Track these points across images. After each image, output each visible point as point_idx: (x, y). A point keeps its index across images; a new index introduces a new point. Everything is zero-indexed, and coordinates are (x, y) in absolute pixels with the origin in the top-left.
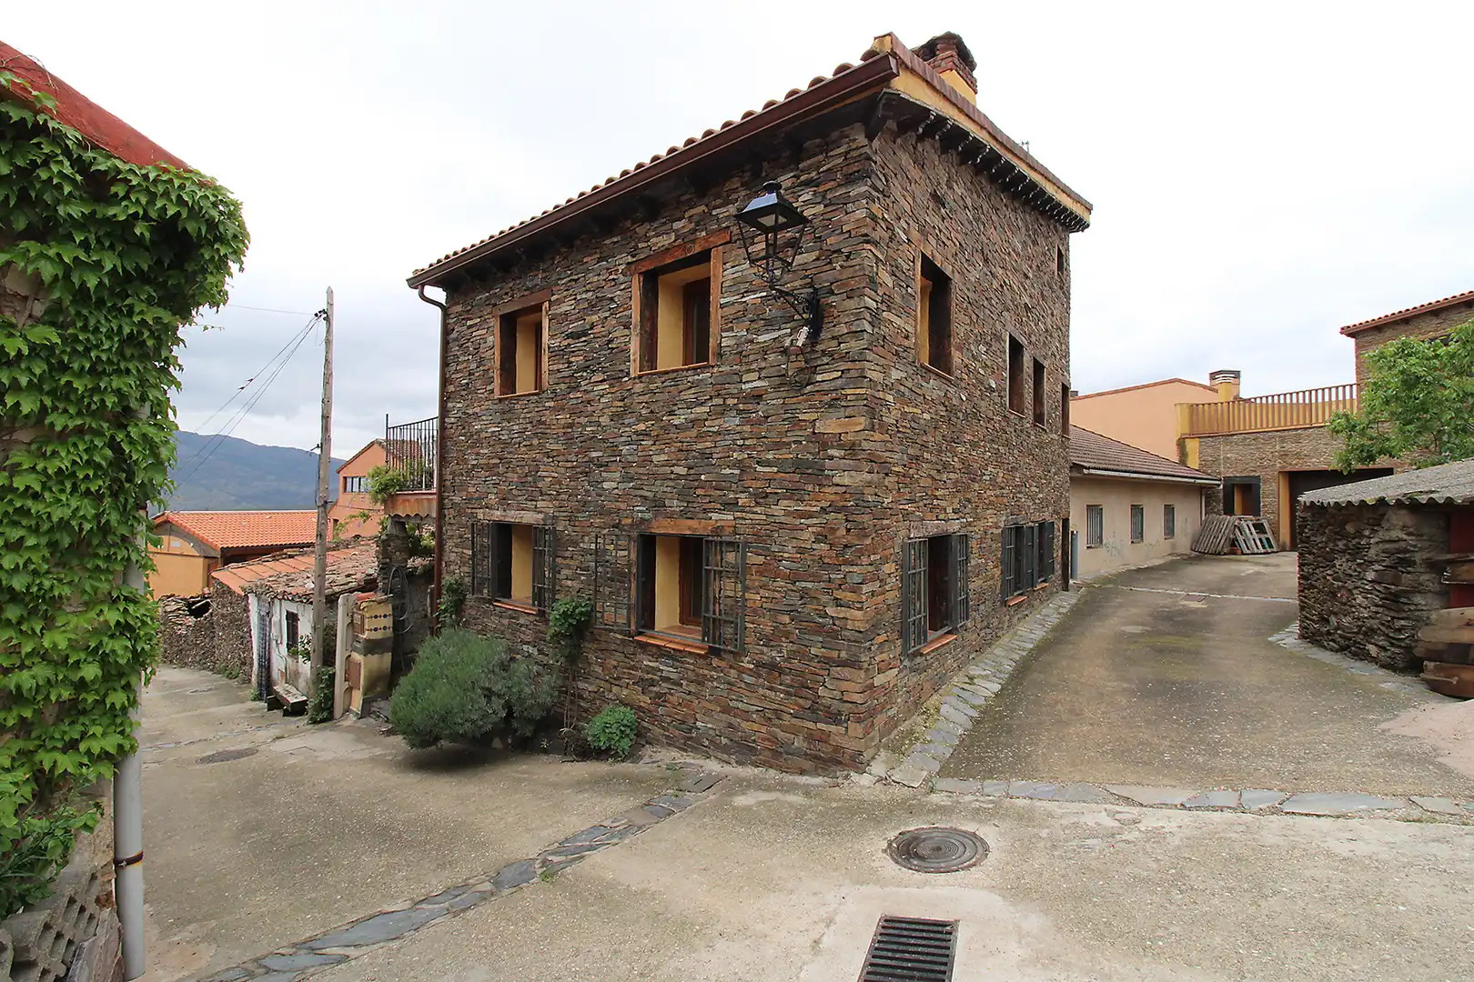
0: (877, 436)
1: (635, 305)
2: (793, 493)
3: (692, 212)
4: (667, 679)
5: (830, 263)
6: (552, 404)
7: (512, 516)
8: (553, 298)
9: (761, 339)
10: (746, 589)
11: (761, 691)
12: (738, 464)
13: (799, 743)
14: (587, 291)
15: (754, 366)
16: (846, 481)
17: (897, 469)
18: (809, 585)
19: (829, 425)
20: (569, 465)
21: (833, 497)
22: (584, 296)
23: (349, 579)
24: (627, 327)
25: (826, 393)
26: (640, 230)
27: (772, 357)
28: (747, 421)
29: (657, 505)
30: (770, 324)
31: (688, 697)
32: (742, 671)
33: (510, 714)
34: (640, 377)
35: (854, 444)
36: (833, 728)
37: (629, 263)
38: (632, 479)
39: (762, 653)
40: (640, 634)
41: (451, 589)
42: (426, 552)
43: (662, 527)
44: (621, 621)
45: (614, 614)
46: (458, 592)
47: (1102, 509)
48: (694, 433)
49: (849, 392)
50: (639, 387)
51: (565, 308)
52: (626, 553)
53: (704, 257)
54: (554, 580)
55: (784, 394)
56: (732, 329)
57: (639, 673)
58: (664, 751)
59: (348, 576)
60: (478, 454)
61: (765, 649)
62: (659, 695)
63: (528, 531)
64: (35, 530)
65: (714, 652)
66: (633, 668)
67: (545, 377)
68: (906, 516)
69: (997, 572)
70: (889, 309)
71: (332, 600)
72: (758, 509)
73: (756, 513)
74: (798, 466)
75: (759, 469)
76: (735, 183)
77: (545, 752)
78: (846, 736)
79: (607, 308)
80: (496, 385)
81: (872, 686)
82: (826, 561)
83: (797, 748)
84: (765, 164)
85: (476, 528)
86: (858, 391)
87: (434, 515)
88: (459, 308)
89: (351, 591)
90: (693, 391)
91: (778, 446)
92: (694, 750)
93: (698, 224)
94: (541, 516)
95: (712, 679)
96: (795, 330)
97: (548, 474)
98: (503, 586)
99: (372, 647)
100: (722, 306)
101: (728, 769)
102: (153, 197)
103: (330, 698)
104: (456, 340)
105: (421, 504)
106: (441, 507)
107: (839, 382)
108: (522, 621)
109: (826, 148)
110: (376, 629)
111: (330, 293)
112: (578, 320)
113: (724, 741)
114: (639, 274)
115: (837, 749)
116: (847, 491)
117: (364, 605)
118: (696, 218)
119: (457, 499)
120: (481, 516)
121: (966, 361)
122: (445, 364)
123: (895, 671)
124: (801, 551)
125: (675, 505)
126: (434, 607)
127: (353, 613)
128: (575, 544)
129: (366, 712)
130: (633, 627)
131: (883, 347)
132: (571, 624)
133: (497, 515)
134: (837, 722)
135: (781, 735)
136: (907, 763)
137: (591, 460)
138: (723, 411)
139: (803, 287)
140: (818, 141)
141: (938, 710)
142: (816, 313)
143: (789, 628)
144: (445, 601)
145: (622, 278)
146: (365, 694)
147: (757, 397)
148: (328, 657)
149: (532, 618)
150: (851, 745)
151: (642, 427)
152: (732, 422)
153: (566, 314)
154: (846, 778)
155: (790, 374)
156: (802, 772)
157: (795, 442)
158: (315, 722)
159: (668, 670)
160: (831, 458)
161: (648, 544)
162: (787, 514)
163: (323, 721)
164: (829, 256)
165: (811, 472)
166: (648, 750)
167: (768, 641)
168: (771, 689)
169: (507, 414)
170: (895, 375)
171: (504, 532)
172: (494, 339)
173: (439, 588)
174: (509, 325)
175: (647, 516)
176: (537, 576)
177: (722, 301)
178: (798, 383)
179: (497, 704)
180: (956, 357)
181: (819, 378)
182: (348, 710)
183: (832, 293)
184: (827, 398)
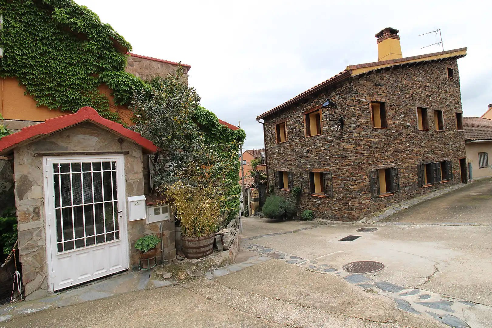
0: (358, 148)
1: (305, 121)
2: (341, 162)
3: (315, 101)
4: (318, 204)
5: (344, 111)
6: (289, 144)
7: (283, 170)
8: (287, 121)
9: (331, 128)
10: (333, 183)
11: (337, 205)
12: (329, 156)
13: (346, 215)
14: (294, 119)
15: (330, 134)
16: (351, 159)
17: (366, 154)
18: (345, 181)
19: (347, 147)
20: (294, 158)
21: (349, 162)
22: (293, 120)
23: (248, 186)
24: (303, 127)
25: (346, 139)
26: (304, 105)
27: (334, 132)
28: (330, 147)
29: (313, 166)
30: (333, 125)
31: (323, 207)
32: (333, 201)
33: (286, 212)
34: (307, 138)
35: (352, 151)
36: (353, 212)
37: (302, 113)
38: (307, 160)
39: (337, 197)
40: (312, 194)
41: (271, 186)
42: (264, 179)
43: (314, 170)
44: (307, 191)
45: (306, 190)
46: (272, 187)
47: (487, 153)
48: (319, 149)
49: (350, 139)
50: (307, 140)
51: (289, 123)
52: (307, 177)
53: (318, 110)
54: (293, 183)
55: (337, 140)
56: (325, 126)
57: (312, 203)
58: (319, 219)
59: (248, 185)
60: (274, 156)
61: (338, 196)
62: (317, 207)
63: (286, 173)
64: (230, 176)
65: (327, 197)
66: (311, 201)
67: (287, 138)
68: (370, 165)
69: (416, 178)
70: (360, 118)
71: (246, 190)
72: (334, 166)
73: (333, 166)
74: (341, 156)
75: (333, 157)
76: (323, 94)
77: (294, 220)
78: (356, 213)
79: (298, 123)
80: (276, 141)
81: (361, 203)
82: (348, 176)
83: (346, 216)
84: (329, 90)
85: (275, 173)
86: (352, 139)
87: (266, 170)
88: (267, 124)
89: (250, 188)
90: (318, 140)
91: (337, 152)
92: (325, 218)
93: (316, 103)
94: (289, 169)
95: (327, 203)
96: (338, 126)
97: (289, 160)
98: (282, 186)
99: (255, 200)
100: (323, 121)
101: (332, 222)
102: (237, 134)
103: (248, 211)
104: (267, 131)
105: (262, 168)
106: (267, 168)
107: (348, 137)
108: (287, 193)
109: (341, 86)
110: (256, 196)
111: (239, 122)
112: (293, 125)
113: (331, 216)
114: (305, 115)
115: (354, 216)
116: (351, 161)
117: (253, 191)
118: (316, 102)
119: (270, 166)
120: (276, 170)
121: (394, 122)
122: (265, 136)
123: (369, 200)
124: (343, 174)
125: (317, 165)
126: (268, 190)
127: (251, 193)
128: (297, 175)
129: (255, 214)
130: (310, 193)
131: (359, 128)
132: (297, 192)
133: (279, 169)
134: (354, 211)
135: (342, 214)
136: (371, 220)
137: (298, 156)
138: (325, 144)
139: (339, 117)
140: (339, 85)
141: (385, 211)
142: (342, 122)
143: (342, 191)
144: (270, 189)
145: (301, 116)
146: (255, 210)
147: (332, 141)
148: (247, 203)
149: (289, 192)
150: (356, 215)
151: (308, 149)
152: (327, 147)
153: (290, 124)
154: (356, 222)
155: (338, 136)
156: (347, 222)
157: (340, 151)
158: (245, 216)
159: (318, 202)
160: (348, 154)
161: (312, 174)
162: (340, 166)
163: (247, 216)
164: (343, 110)
165: (344, 157)
166: (316, 219)
167: (338, 194)
168: (339, 204)
169: (280, 147)
170: (363, 133)
171: (281, 173)
172: (275, 130)
173: (268, 186)
174: (278, 127)
175: (311, 168)
176: (289, 182)
177: (322, 120)
178: (340, 138)
179: (283, 209)
180: (389, 122)
181: (344, 136)
182: (251, 214)
183: (345, 118)
184: (346, 141)
